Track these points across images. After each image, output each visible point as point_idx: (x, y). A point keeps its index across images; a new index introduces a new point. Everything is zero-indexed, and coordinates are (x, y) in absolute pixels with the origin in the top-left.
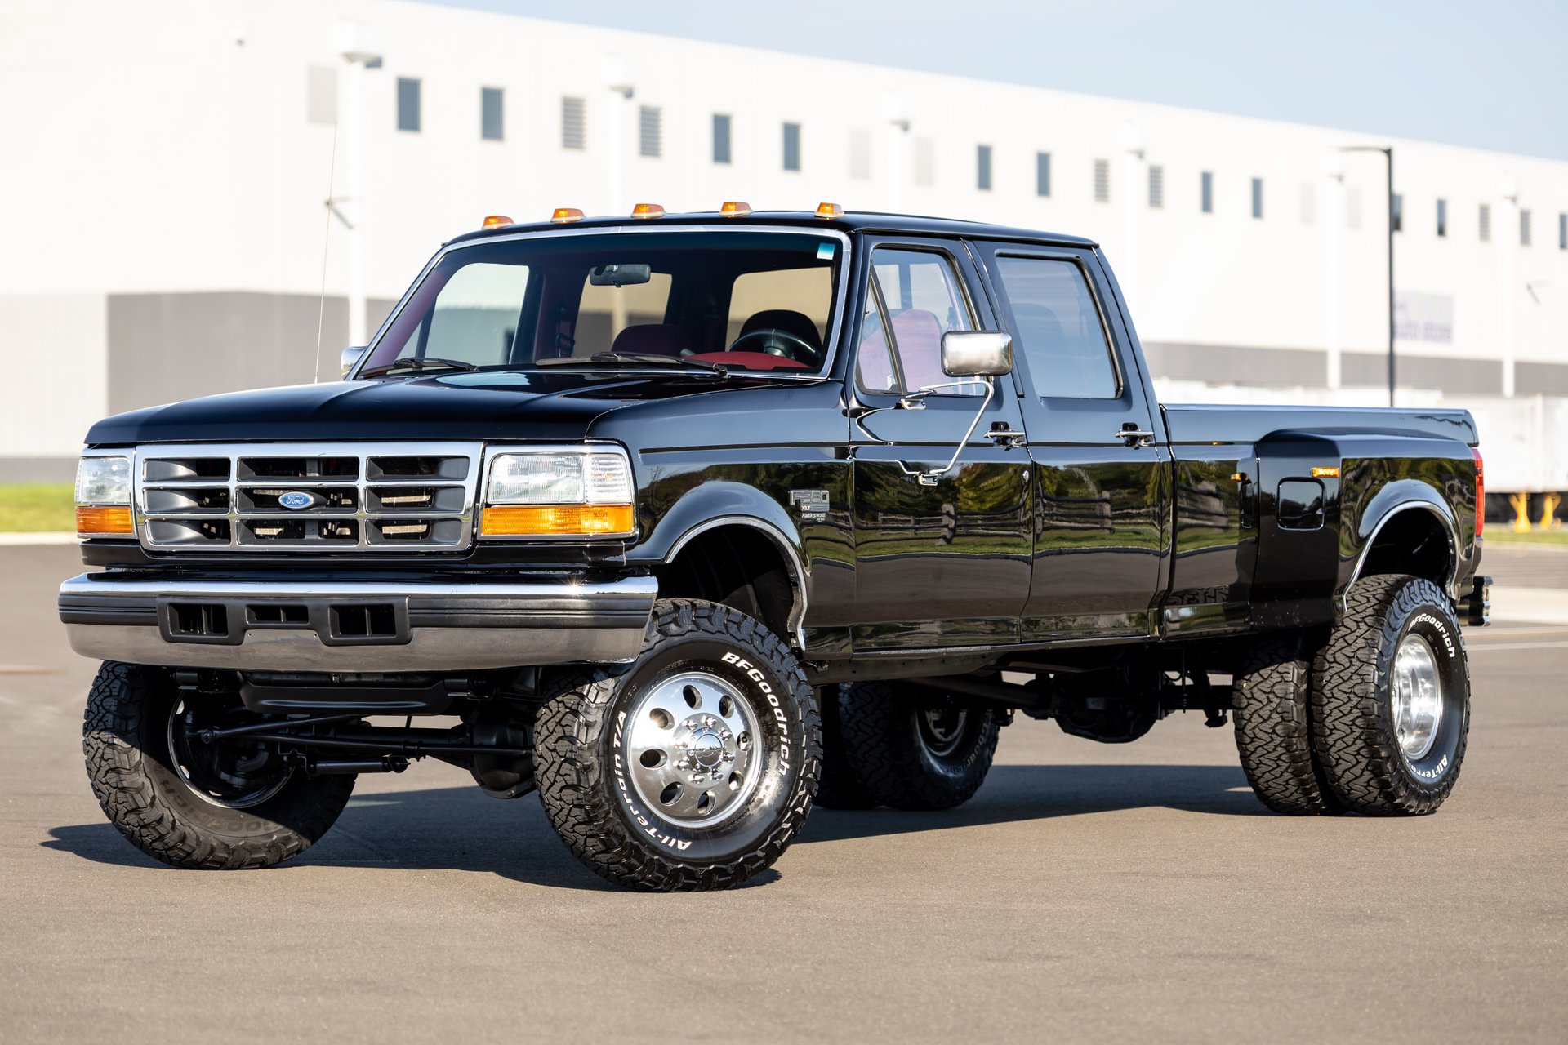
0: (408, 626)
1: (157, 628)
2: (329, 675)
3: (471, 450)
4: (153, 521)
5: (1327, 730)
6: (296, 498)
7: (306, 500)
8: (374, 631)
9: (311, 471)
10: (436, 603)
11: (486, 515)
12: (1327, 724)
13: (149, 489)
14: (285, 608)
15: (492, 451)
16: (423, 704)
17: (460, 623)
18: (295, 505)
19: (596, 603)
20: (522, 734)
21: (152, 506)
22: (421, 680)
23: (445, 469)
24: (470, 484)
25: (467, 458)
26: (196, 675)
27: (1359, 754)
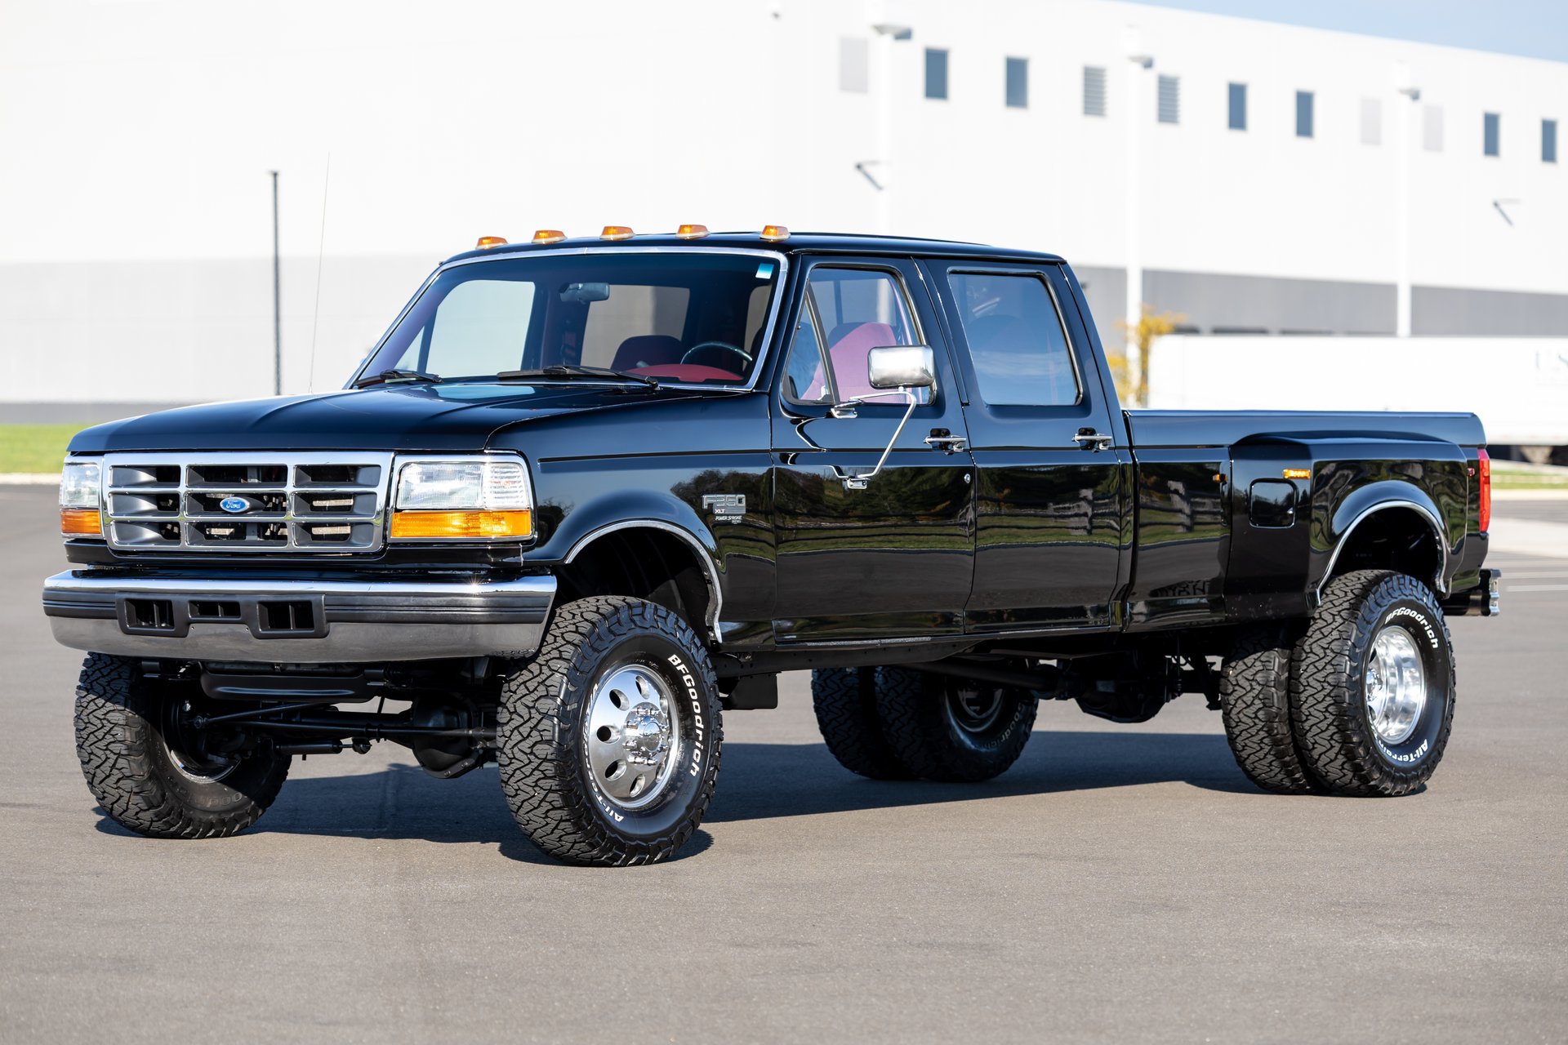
0: (325, 621)
1: (117, 622)
2: (272, 665)
3: (382, 459)
4: (118, 522)
5: (1303, 716)
6: (235, 503)
7: (243, 505)
8: (299, 626)
9: (251, 478)
10: (348, 600)
11: (395, 519)
12: (1303, 711)
13: (114, 494)
14: (223, 604)
15: (401, 460)
16: (351, 692)
17: (369, 618)
18: (233, 509)
19: (492, 601)
20: (456, 719)
21: (118, 509)
22: (349, 670)
23: (362, 476)
24: (381, 491)
25: (379, 466)
26: (158, 663)
27: (1332, 739)
